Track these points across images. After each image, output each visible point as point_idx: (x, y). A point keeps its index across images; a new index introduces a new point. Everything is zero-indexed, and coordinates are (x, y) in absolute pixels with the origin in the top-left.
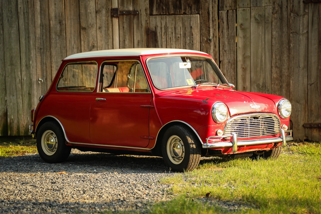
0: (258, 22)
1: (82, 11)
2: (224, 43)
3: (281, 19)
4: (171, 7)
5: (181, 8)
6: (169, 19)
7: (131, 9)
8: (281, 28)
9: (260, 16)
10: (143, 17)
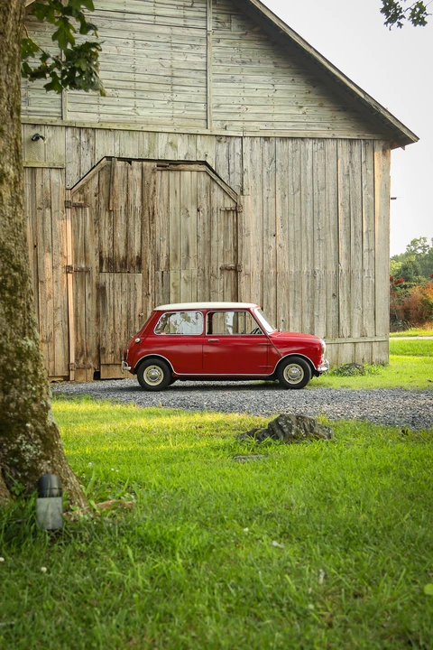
0: (186, 282)
1: (40, 266)
2: (159, 298)
3: (204, 280)
4: (118, 266)
5: (126, 267)
6: (116, 276)
7: (83, 266)
8: (204, 289)
9: (188, 277)
10: (94, 273)
